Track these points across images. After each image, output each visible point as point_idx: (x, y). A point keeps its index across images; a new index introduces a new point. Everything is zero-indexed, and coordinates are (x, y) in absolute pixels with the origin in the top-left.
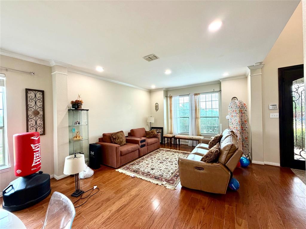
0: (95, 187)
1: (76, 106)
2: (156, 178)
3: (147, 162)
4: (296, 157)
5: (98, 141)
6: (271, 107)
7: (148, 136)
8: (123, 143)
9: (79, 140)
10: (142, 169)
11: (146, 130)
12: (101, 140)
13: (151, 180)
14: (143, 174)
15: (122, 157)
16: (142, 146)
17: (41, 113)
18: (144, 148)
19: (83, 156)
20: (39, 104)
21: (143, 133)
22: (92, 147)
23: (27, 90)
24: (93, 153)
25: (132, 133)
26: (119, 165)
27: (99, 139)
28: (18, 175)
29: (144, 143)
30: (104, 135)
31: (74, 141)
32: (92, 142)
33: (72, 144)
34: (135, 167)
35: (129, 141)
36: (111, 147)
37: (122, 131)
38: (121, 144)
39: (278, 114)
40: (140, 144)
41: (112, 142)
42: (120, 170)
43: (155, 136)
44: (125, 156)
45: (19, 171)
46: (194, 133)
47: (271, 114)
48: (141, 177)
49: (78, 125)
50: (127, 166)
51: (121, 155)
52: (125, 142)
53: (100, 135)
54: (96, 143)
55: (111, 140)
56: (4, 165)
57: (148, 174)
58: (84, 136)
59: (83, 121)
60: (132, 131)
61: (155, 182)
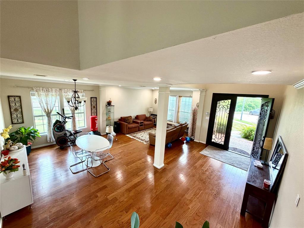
0: (116, 139)
1: (109, 103)
2: (142, 140)
3: (141, 134)
4: (213, 140)
5: (118, 121)
6: (206, 114)
7: (146, 120)
8: (131, 123)
9: (110, 120)
10: (137, 136)
11: (146, 116)
12: (120, 120)
13: (139, 140)
14: (137, 138)
15: (129, 130)
16: (141, 125)
17: (96, 107)
18: (142, 127)
19: (112, 127)
20: (95, 103)
21: (144, 118)
22: (115, 123)
23: (91, 98)
24: (116, 126)
25: (137, 117)
26: (127, 133)
27: (119, 119)
28: (92, 131)
29: (142, 124)
30: (121, 117)
31: (108, 119)
32: (115, 121)
33: (107, 121)
34: (134, 135)
35: (134, 122)
36: (124, 124)
37: (131, 116)
38: (129, 123)
39: (209, 118)
40: (140, 124)
41: (125, 122)
42: (127, 135)
43: (150, 121)
44: (130, 129)
45: (92, 129)
46: (176, 122)
47: (206, 117)
48: (135, 139)
49: (110, 112)
50: (131, 134)
51: (129, 128)
52: (132, 123)
53: (119, 117)
54: (117, 122)
55: (124, 121)
56: (85, 127)
57: (139, 138)
58: (112, 117)
59: (112, 111)
60: (137, 116)
61: (140, 141)
